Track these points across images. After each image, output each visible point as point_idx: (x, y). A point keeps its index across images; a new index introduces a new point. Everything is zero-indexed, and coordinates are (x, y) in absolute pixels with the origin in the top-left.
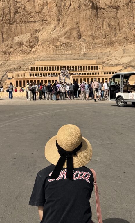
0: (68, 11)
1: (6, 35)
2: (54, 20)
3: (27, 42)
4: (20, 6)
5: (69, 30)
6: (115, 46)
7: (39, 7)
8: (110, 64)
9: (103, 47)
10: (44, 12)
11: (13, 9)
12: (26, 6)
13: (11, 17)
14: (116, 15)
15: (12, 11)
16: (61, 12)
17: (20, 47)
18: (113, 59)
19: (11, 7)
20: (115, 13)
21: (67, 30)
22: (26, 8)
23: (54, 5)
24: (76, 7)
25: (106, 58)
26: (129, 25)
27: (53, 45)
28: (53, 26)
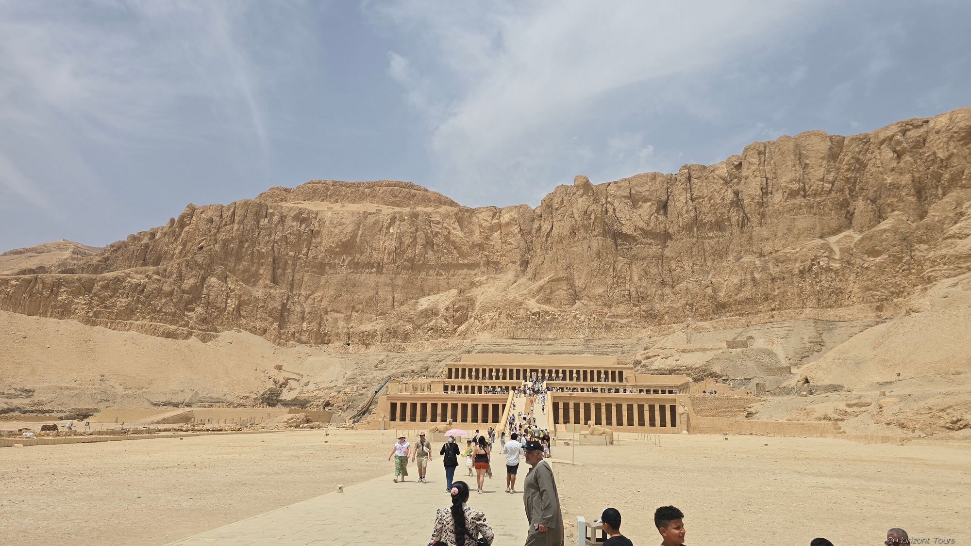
0: (546, 241)
1: (402, 293)
2: (514, 263)
3: (447, 309)
4: (437, 230)
5: (548, 282)
6: (664, 324)
7: (481, 233)
8: (653, 367)
9: (633, 324)
10: (493, 243)
11: (423, 236)
12: (452, 231)
13: (415, 255)
14: (662, 252)
15: (420, 241)
16: (529, 244)
17: (430, 321)
18: (662, 356)
19: (418, 233)
20: (659, 247)
21: (543, 283)
22: (451, 236)
23: (515, 229)
24: (566, 232)
25: (643, 352)
26: (696, 275)
27: (509, 316)
28: (510, 275)
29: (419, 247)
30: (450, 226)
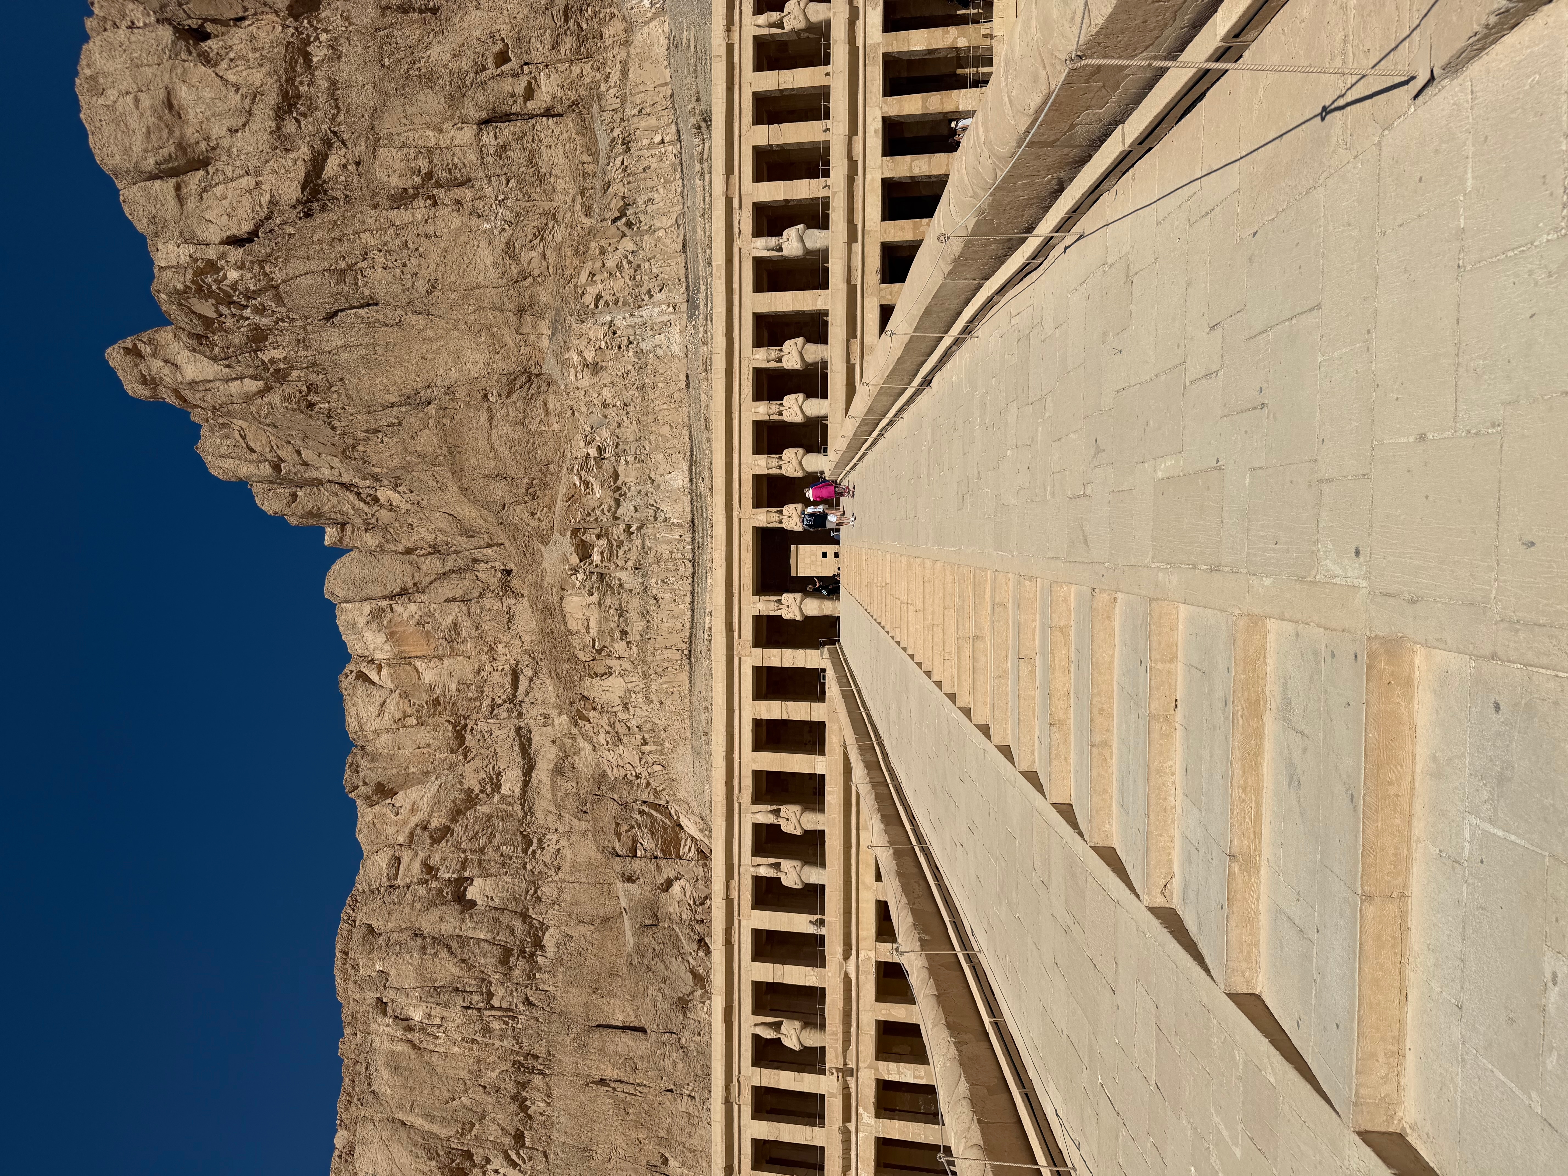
7: (421, 724)
10: (453, 688)
11: (434, 913)
12: (419, 818)
13: (492, 943)
15: (451, 922)
19: (426, 929)
22: (434, 823)
27: (596, 665)
29: (468, 929)
30: (405, 823)
